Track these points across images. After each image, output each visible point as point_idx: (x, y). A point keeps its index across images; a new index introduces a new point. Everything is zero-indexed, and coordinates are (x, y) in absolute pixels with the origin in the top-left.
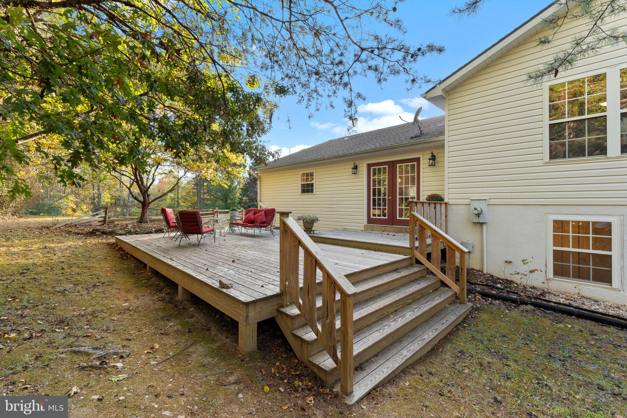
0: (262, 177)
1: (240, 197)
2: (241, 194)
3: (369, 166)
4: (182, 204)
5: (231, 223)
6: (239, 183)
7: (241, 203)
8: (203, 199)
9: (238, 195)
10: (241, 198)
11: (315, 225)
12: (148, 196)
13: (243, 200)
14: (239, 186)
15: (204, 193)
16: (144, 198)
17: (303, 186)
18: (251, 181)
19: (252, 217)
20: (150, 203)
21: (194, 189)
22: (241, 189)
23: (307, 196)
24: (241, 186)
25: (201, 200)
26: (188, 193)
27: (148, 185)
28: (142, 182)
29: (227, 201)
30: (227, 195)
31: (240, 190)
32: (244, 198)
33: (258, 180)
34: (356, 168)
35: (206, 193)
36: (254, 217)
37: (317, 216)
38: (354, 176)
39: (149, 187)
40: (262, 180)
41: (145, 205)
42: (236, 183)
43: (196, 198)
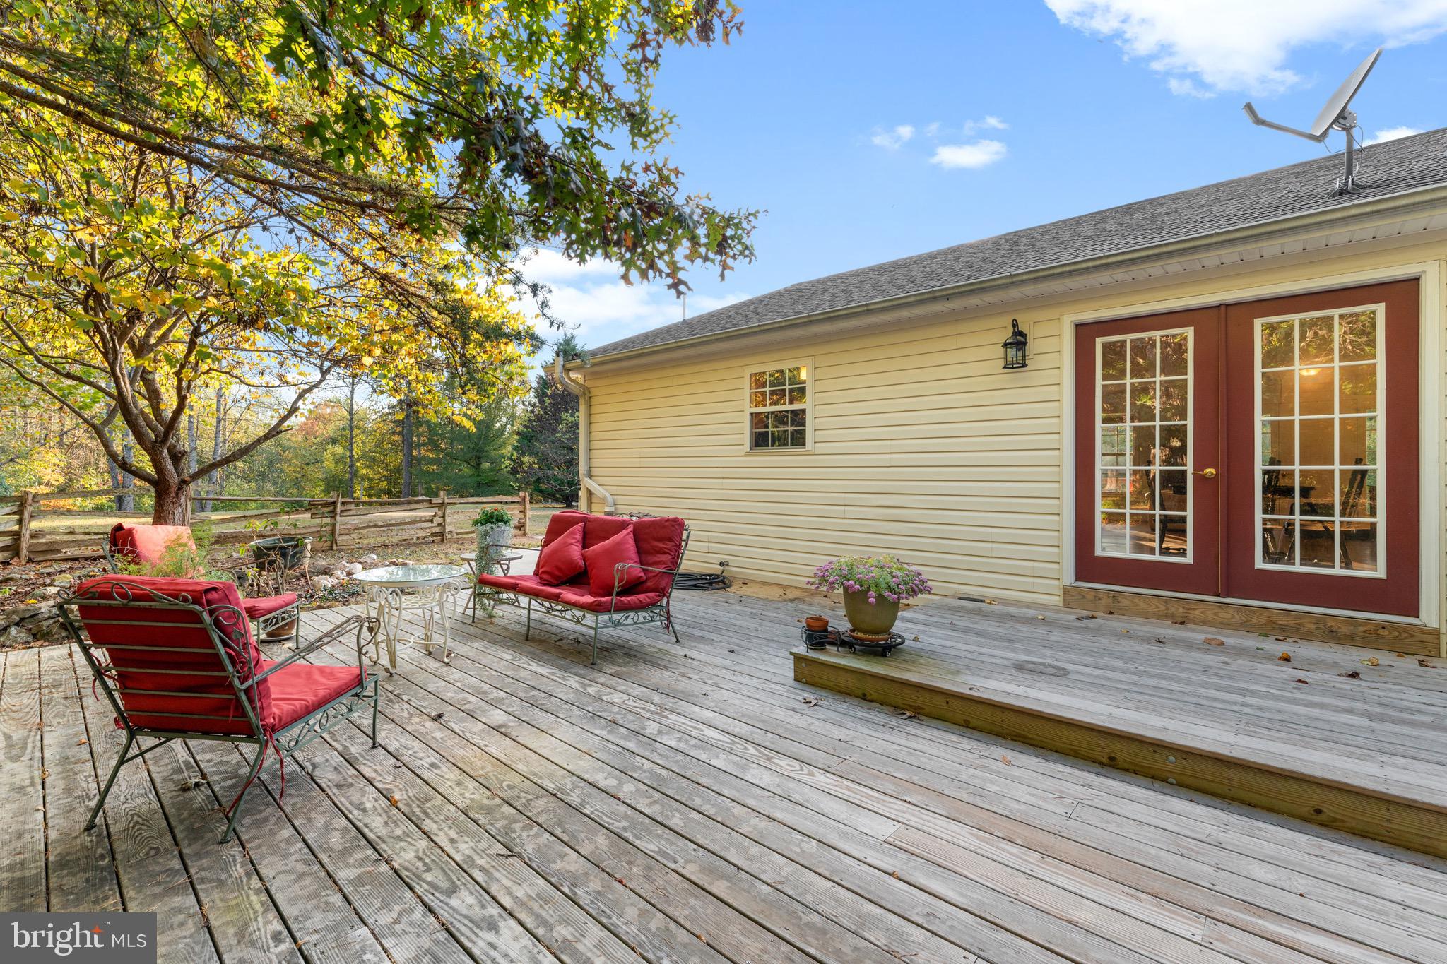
0: (594, 392)
1: (515, 455)
2: (516, 448)
3: (1085, 333)
4: (364, 471)
5: (483, 582)
6: (512, 418)
7: (518, 473)
8: (420, 460)
9: (507, 450)
10: (519, 458)
13: (522, 463)
14: (512, 426)
15: (419, 446)
16: (156, 464)
17: (757, 420)
18: (546, 413)
19: (575, 552)
20: (184, 482)
21: (394, 433)
22: (518, 433)
23: (777, 460)
24: (517, 426)
25: (411, 462)
26: (379, 444)
29: (479, 465)
30: (481, 450)
31: (516, 437)
32: (526, 459)
33: (582, 402)
35: (424, 445)
36: (584, 558)
38: (1012, 376)
40: (594, 401)
41: (163, 488)
42: (504, 419)
43: (400, 457)
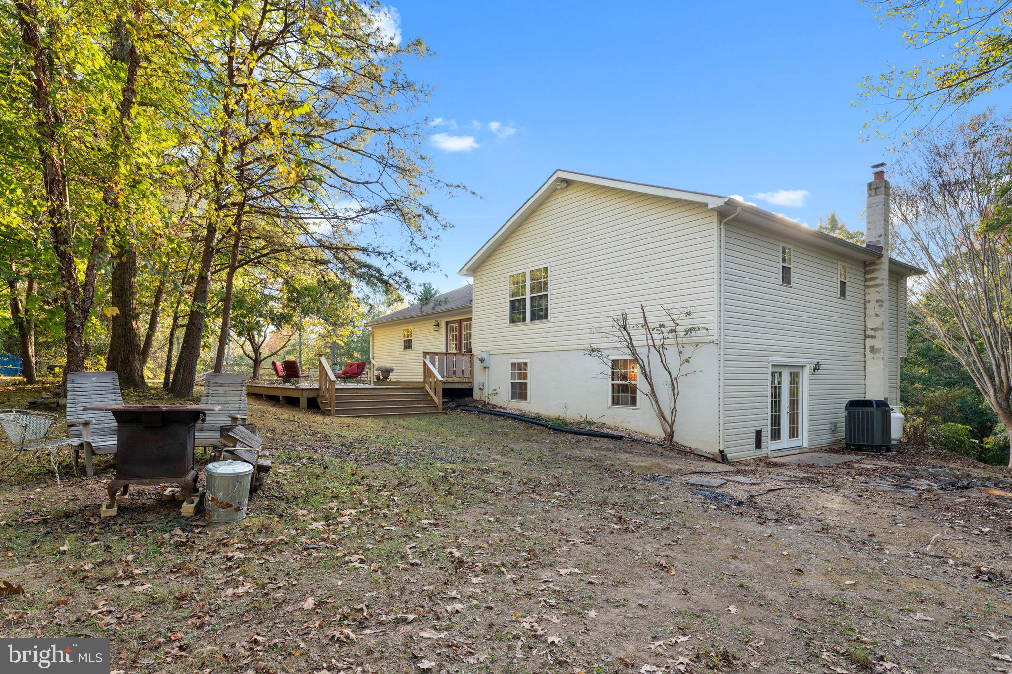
3: (447, 323)
11: (391, 374)
12: (260, 353)
16: (256, 355)
17: (405, 342)
20: (261, 361)
23: (408, 351)
27: (260, 343)
28: (254, 340)
34: (438, 325)
37: (392, 365)
38: (436, 333)
39: (261, 345)
41: (257, 362)
